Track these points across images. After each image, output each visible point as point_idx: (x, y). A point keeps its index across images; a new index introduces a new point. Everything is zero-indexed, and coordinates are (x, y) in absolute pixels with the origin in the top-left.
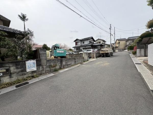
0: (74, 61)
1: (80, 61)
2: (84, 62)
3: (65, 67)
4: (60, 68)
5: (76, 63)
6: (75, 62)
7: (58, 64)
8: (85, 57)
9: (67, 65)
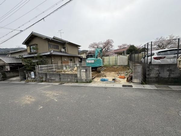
0: (58, 77)
1: (69, 80)
2: (77, 82)
3: (49, 81)
4: (46, 81)
5: (62, 80)
6: (60, 78)
7: (44, 77)
8: (80, 75)
9: (51, 80)
